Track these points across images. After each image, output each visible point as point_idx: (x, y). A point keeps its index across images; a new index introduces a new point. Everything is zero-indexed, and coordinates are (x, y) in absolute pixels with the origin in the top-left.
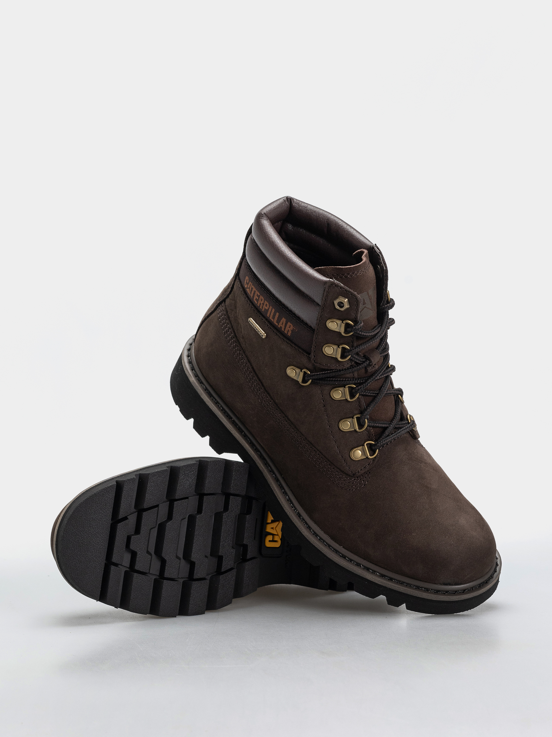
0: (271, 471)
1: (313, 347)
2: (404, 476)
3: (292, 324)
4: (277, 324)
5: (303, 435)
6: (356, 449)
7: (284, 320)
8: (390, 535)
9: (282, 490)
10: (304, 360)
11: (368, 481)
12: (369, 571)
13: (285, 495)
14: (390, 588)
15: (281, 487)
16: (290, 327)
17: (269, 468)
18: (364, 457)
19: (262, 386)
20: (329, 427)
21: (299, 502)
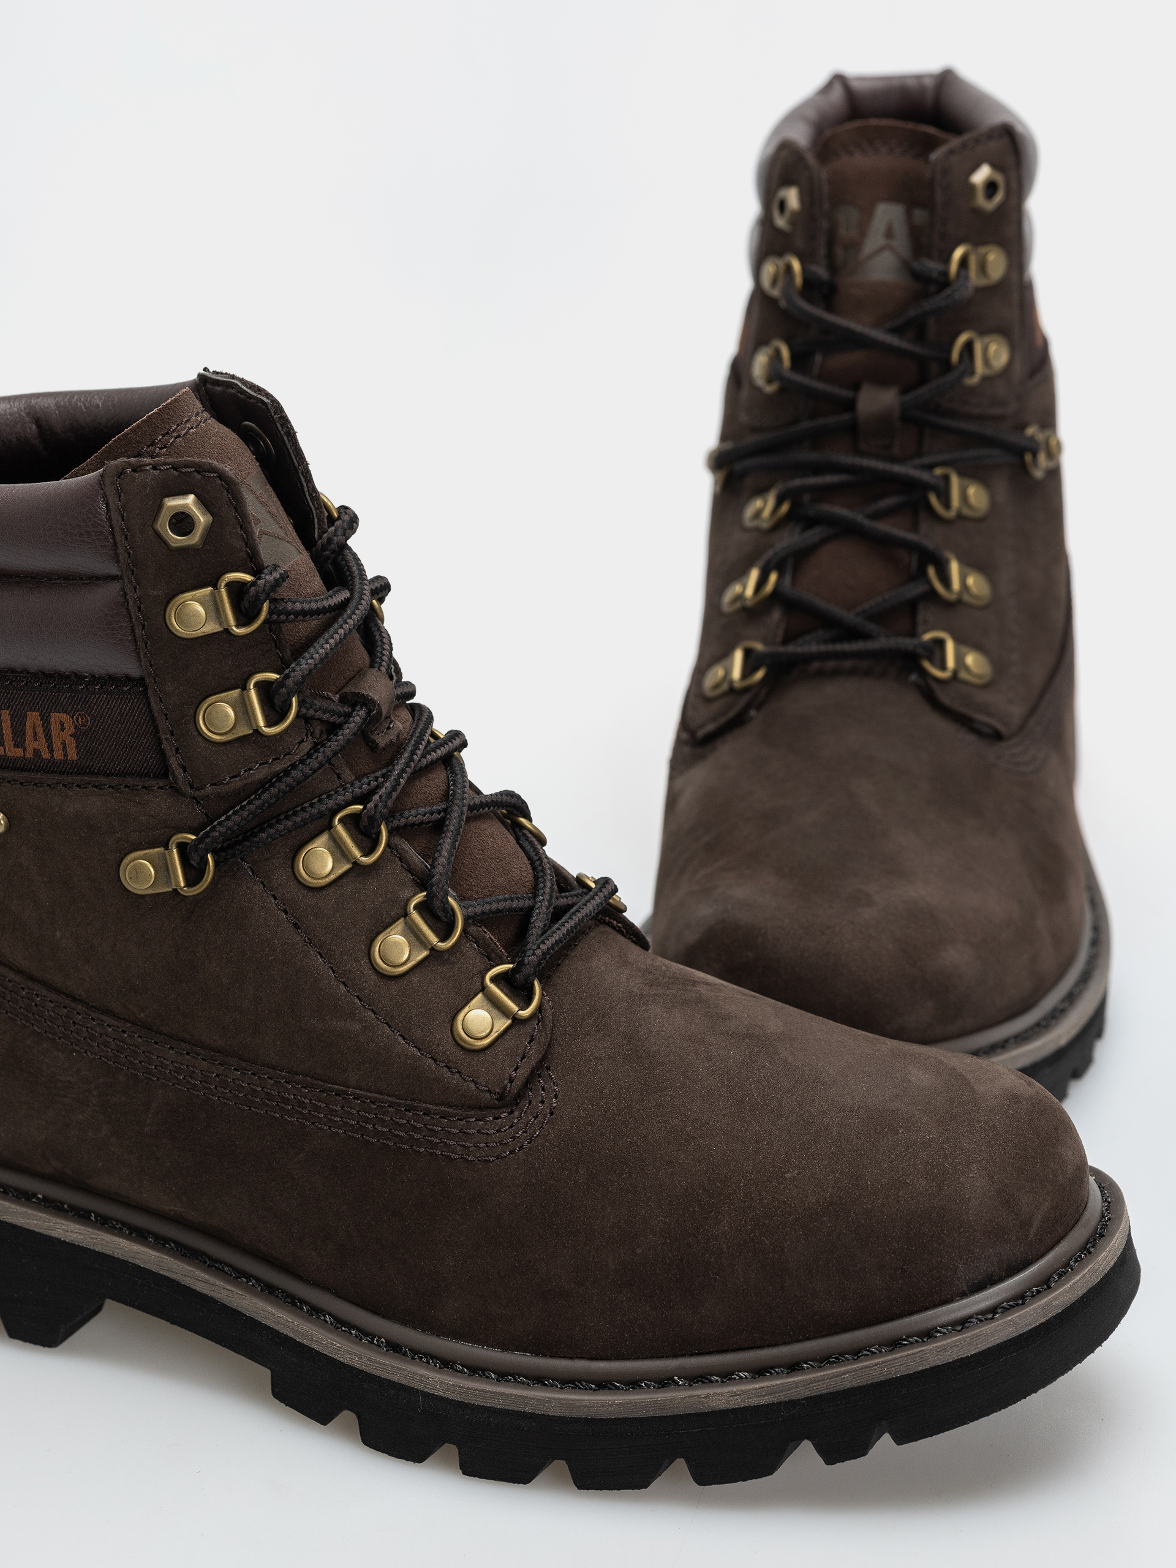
0: (238, 1276)
1: (167, 739)
2: (663, 1031)
3: (65, 712)
4: (19, 752)
5: (274, 1068)
6: (466, 1009)
7: (33, 718)
8: (717, 1217)
9: (302, 1309)
10: (160, 803)
11: (556, 1097)
12: (711, 1381)
13: (318, 1318)
14: (807, 1394)
15: (293, 1302)
16: (63, 729)
17: (226, 1269)
18: (503, 1024)
19: (73, 1005)
20: (346, 986)
21: (375, 1312)
